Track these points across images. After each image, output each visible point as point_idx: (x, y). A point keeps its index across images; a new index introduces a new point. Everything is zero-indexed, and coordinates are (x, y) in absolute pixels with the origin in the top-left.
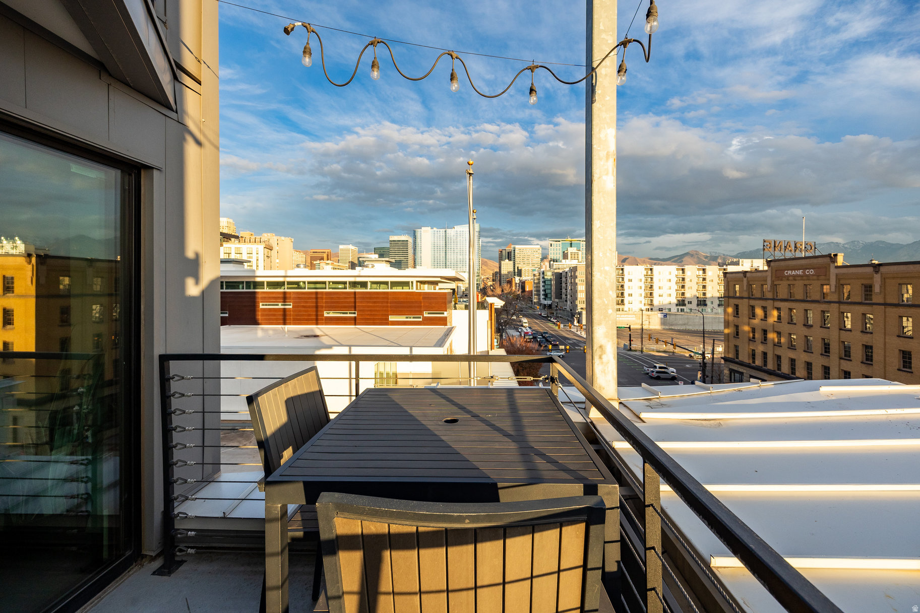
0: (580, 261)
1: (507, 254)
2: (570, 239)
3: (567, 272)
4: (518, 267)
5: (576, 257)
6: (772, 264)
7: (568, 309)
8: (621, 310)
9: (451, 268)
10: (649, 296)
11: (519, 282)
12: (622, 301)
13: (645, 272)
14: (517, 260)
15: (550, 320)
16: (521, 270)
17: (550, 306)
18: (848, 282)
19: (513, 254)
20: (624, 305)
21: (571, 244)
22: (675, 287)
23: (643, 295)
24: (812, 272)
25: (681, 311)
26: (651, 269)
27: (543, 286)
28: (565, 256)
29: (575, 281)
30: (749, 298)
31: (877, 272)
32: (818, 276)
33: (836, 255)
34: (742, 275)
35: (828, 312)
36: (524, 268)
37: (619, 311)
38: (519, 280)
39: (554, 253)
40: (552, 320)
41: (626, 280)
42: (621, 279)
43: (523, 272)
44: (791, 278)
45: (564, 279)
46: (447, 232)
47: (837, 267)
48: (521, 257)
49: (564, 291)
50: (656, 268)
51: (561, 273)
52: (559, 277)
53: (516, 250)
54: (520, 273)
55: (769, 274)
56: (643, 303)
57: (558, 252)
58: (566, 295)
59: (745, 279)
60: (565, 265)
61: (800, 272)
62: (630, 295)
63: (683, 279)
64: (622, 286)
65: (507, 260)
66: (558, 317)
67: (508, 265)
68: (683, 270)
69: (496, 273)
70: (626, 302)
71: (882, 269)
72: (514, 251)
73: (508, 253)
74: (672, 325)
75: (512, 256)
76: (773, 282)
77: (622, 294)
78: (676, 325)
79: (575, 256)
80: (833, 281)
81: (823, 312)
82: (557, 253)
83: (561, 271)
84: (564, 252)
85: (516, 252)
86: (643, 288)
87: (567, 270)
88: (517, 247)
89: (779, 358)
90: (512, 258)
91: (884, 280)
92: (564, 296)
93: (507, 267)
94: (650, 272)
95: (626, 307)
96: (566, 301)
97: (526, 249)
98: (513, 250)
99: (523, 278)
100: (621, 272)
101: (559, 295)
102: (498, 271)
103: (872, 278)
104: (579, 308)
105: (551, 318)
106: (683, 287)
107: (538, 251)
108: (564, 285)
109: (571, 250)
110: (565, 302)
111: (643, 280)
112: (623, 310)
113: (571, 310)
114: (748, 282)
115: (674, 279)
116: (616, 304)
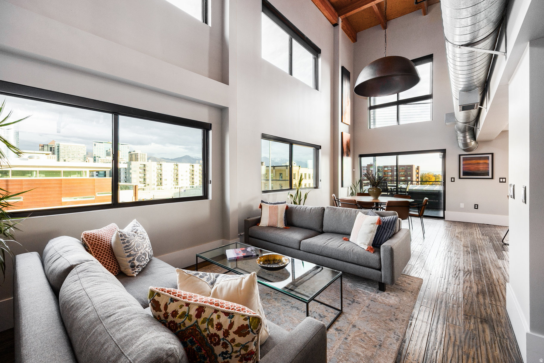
1: (49, 149)
8: (160, 189)
10: (176, 180)
12: (161, 183)
13: (174, 167)
14: (61, 154)
19: (56, 148)
22: (190, 175)
23: (173, 179)
25: (192, 187)
26: (177, 165)
29: (129, 171)
31: (274, 169)
37: (159, 189)
39: (97, 151)
41: (163, 171)
42: (160, 171)
56: (173, 184)
62: (166, 180)
63: (193, 171)
64: (161, 174)
65: (51, 155)
68: (193, 166)
71: (276, 168)
74: (188, 195)
77: (161, 179)
78: (190, 195)
85: (60, 147)
86: (173, 175)
88: (59, 144)
94: (176, 166)
95: (163, 187)
97: (70, 146)
98: (56, 146)
100: (160, 166)
106: (193, 175)
107: (82, 149)
111: (173, 171)
115: (189, 171)
116: (157, 185)
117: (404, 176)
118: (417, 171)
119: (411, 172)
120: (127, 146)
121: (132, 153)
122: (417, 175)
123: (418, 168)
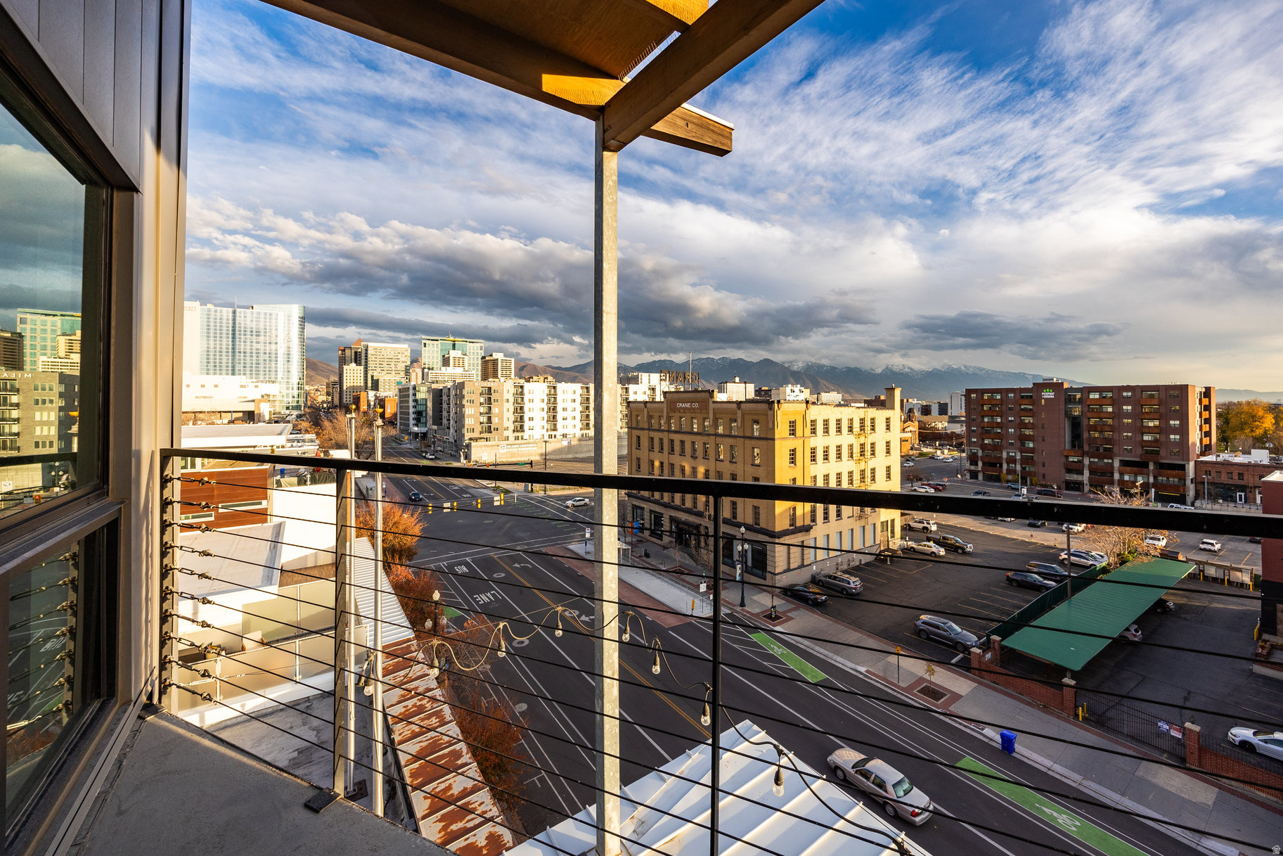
0: (466, 369)
1: (353, 354)
2: (452, 338)
3: (449, 389)
4: (372, 377)
5: (461, 363)
6: (667, 395)
7: (452, 440)
8: (520, 438)
9: (245, 374)
10: (552, 419)
11: (374, 398)
12: (522, 427)
13: (547, 391)
14: (371, 364)
15: (425, 457)
16: (378, 380)
17: (425, 435)
18: (721, 416)
19: (363, 355)
20: (523, 431)
21: (454, 345)
22: (579, 408)
23: (546, 419)
24: (696, 405)
25: (586, 436)
26: (555, 388)
27: (415, 407)
28: (446, 362)
29: (461, 402)
30: (649, 429)
31: (739, 409)
32: (700, 409)
33: (713, 391)
34: (643, 405)
35: (708, 444)
36: (383, 377)
37: (518, 439)
38: (375, 396)
39: (429, 357)
40: (428, 456)
41: (526, 400)
42: (519, 400)
43: (381, 384)
44: (682, 411)
45: (445, 398)
46: (238, 314)
47: (714, 402)
48: (378, 360)
49: (445, 414)
50: (561, 386)
51: (441, 390)
52: (438, 395)
53: (369, 349)
54: (376, 385)
55: (665, 405)
56: (546, 428)
57: (435, 355)
58: (449, 420)
59: (646, 410)
60: (446, 376)
61: (688, 405)
62: (531, 419)
63: (588, 399)
64: (522, 408)
65: (353, 365)
66: (437, 451)
67: (355, 372)
68: (588, 388)
69: (334, 383)
70: (526, 428)
72: (367, 350)
73: (356, 353)
74: (576, 453)
75: (363, 358)
76: (668, 413)
77: (522, 418)
78: (581, 452)
79: (459, 362)
80: (711, 416)
81: (705, 444)
82: (433, 357)
83: (440, 386)
84: (444, 356)
85: (369, 352)
86: (546, 410)
87: (449, 385)
88: (370, 344)
89: (672, 465)
90: (363, 361)
91: (743, 415)
92: (445, 421)
93: (353, 375)
95: (526, 435)
96: (449, 428)
97: (386, 349)
98: (364, 349)
99: (382, 394)
100: (520, 390)
101: (438, 419)
102: (337, 379)
103: (736, 414)
104: (466, 438)
105: (426, 453)
107: (406, 353)
108: (445, 406)
109: (453, 354)
110: (447, 430)
111: (546, 401)
112: (522, 439)
113: (455, 441)
114: (648, 413)
115: (578, 400)
116: (514, 431)
117: (1157, 416)
118: (1205, 401)
119: (1181, 407)
120: (479, 345)
121: (487, 358)
122: (1204, 413)
123: (1207, 393)
